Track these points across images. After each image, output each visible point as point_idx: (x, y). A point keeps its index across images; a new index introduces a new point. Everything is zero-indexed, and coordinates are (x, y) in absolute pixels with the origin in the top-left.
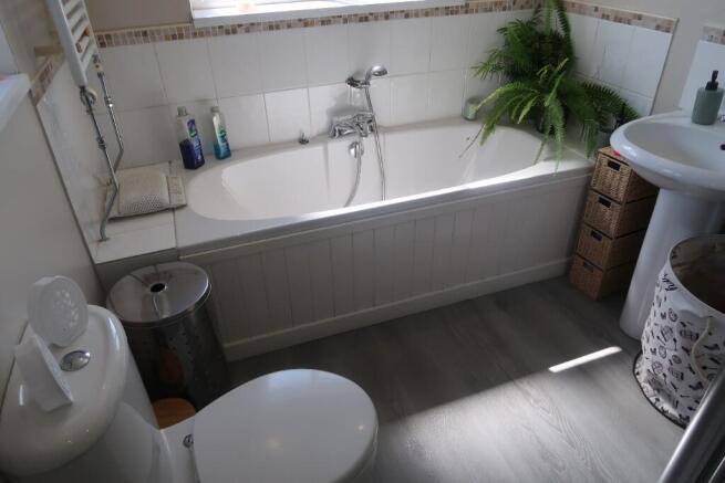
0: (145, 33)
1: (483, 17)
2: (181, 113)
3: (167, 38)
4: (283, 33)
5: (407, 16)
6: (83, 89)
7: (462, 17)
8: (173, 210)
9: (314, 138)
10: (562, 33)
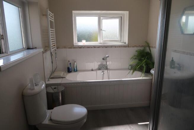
0: (65, 47)
1: (132, 48)
2: (69, 61)
3: (69, 48)
4: (90, 49)
5: (115, 47)
6: (51, 53)
7: (127, 48)
8: (63, 78)
9: (94, 70)
10: (150, 52)
